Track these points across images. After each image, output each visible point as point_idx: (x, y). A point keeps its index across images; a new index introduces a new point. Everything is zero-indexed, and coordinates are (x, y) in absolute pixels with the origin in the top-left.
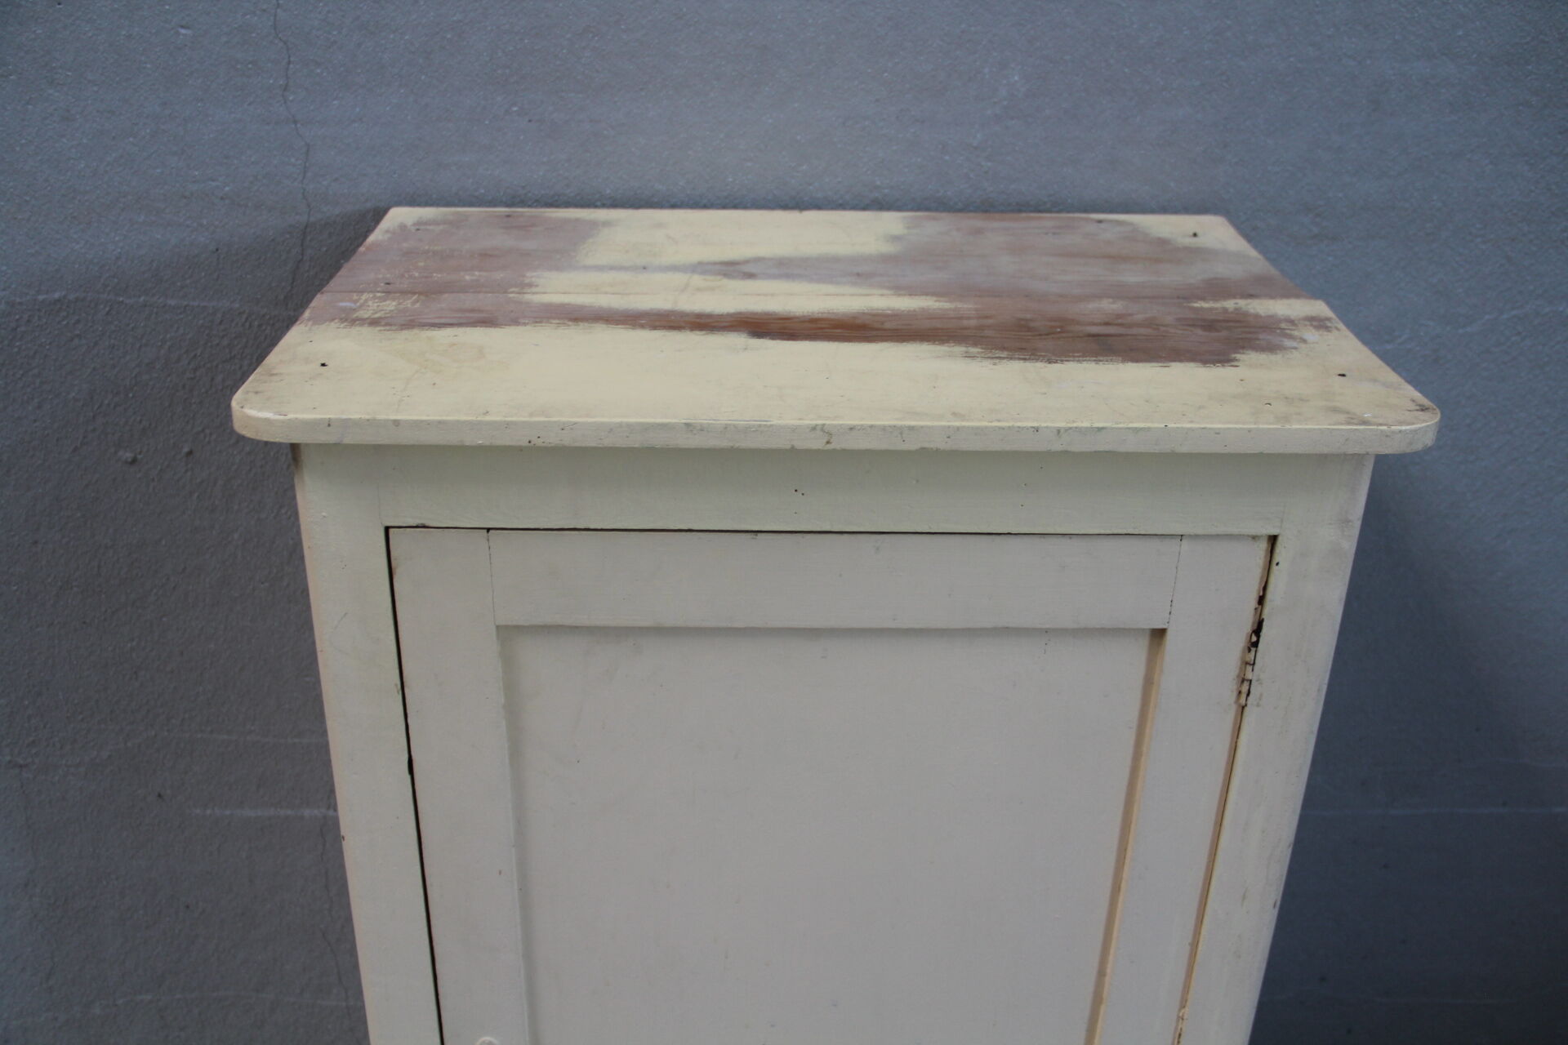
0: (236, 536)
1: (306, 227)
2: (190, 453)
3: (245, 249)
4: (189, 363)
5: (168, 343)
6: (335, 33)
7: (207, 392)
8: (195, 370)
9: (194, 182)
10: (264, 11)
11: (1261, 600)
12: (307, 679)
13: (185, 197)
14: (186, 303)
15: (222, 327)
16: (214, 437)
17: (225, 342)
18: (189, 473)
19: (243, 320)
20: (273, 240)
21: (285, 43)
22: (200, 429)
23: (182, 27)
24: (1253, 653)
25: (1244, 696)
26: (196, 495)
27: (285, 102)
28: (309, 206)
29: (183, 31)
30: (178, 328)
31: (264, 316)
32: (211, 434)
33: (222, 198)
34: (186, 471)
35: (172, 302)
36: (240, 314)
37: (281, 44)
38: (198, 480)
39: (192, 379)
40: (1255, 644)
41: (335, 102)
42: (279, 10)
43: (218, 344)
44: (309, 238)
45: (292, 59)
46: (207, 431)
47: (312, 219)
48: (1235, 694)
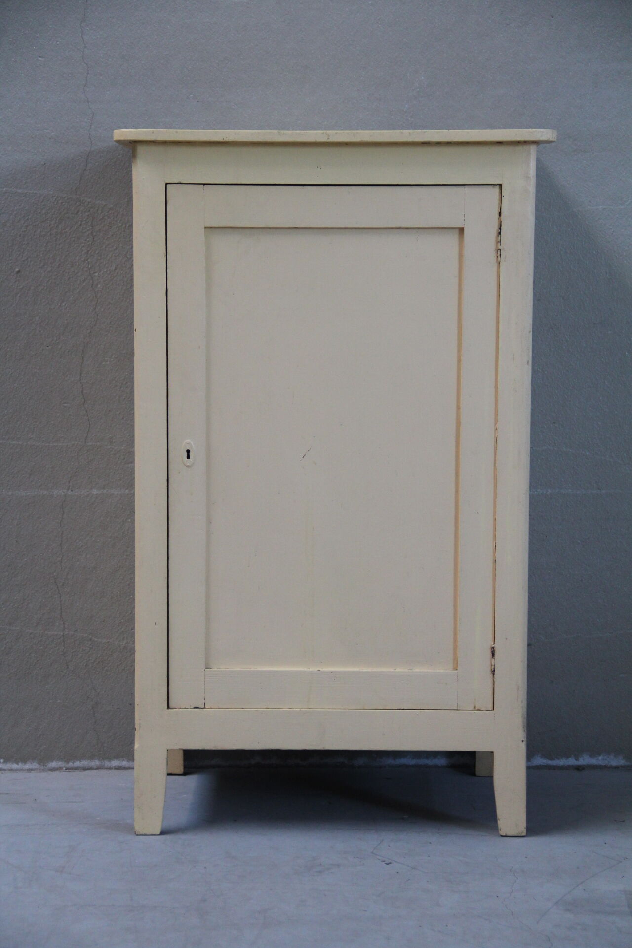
0: (37, 318)
1: (89, 153)
2: (19, 271)
3: (59, 164)
4: (24, 223)
5: (15, 212)
6: (110, 60)
7: (31, 238)
8: (27, 226)
9: (38, 130)
10: (79, 49)
11: (500, 214)
12: (65, 405)
13: (33, 138)
14: (26, 191)
15: (43, 204)
16: (32, 262)
17: (44, 211)
18: (18, 283)
19: (54, 200)
20: (72, 159)
21: (87, 64)
22: (26, 258)
23: (40, 57)
24: (499, 237)
25: (499, 257)
26: (19, 295)
27: (84, 92)
28: (91, 142)
29: (40, 59)
30: (21, 204)
31: (65, 198)
32: (31, 261)
33: (50, 138)
34: (16, 282)
35: (19, 191)
36: (53, 197)
37: (85, 65)
38: (21, 287)
39: (25, 231)
40: (500, 233)
41: (108, 92)
42: (85, 50)
43: (40, 213)
44: (90, 158)
45: (89, 72)
46: (29, 260)
47: (93, 149)
48: (496, 258)
